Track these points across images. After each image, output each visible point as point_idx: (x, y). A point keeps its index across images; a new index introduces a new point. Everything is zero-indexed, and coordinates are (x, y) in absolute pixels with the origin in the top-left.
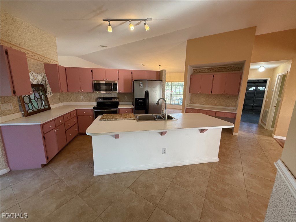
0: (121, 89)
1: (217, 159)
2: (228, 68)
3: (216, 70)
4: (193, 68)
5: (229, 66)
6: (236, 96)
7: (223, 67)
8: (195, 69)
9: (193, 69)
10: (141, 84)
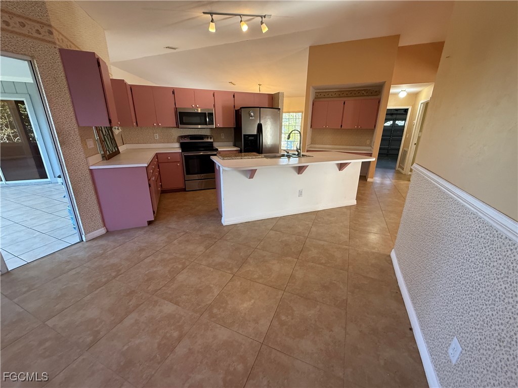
0: (219, 122)
1: (354, 202)
2: (363, 92)
3: (347, 94)
4: (316, 90)
5: (365, 88)
6: (372, 131)
7: (357, 89)
8: (319, 92)
9: (316, 92)
10: (252, 114)
